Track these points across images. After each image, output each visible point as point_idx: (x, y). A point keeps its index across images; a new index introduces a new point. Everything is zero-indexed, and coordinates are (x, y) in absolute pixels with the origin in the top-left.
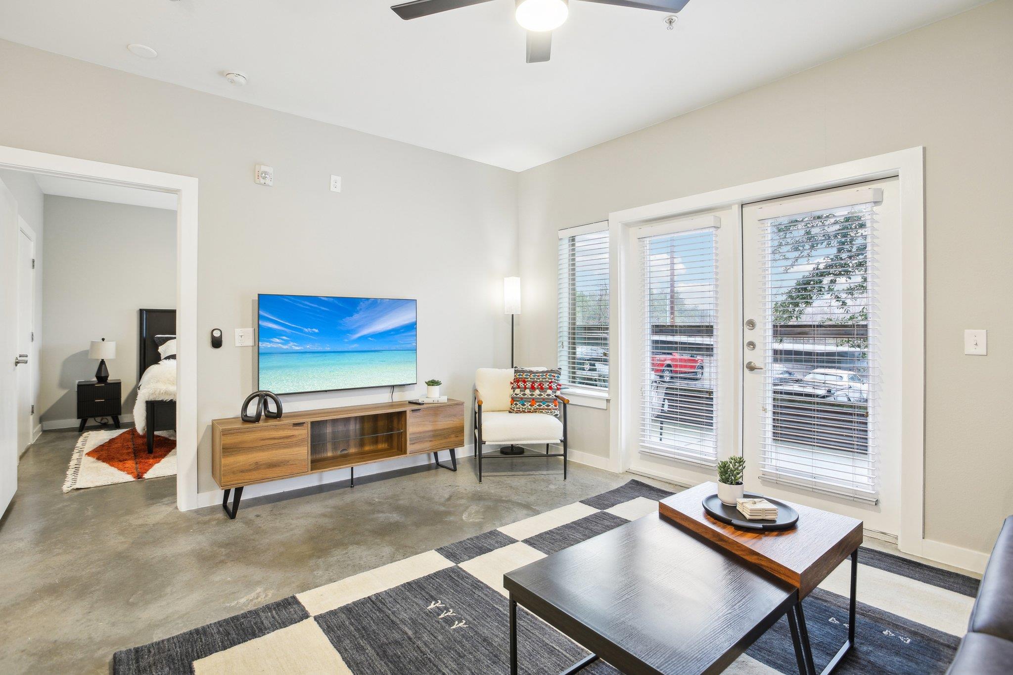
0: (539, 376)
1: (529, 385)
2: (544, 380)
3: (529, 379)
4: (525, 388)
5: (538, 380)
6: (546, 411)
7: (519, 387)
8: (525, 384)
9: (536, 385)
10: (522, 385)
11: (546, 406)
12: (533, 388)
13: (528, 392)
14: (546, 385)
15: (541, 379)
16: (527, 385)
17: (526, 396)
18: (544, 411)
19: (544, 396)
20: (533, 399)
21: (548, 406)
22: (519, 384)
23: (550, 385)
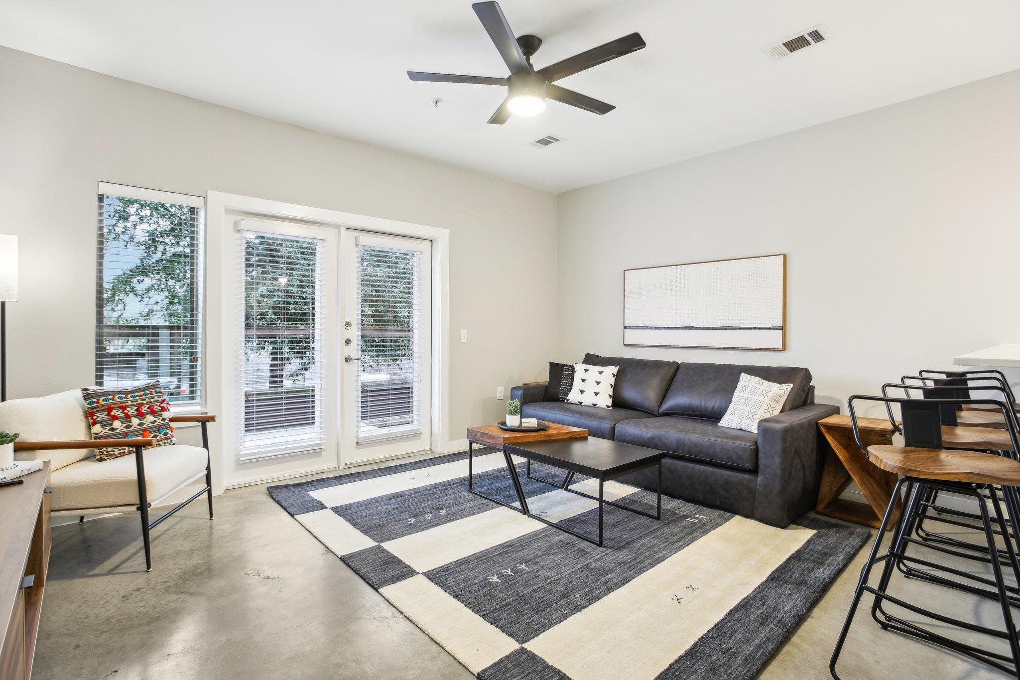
0: (141, 396)
1: (131, 411)
2: (152, 400)
3: (130, 403)
4: (128, 417)
5: (144, 402)
6: (166, 441)
7: (115, 418)
8: (126, 411)
9: (144, 409)
10: (119, 413)
11: (164, 434)
12: (140, 415)
13: (135, 421)
14: (157, 408)
15: (147, 399)
16: (129, 411)
17: (132, 428)
18: (161, 443)
19: (159, 421)
20: (145, 430)
21: (166, 434)
22: (113, 413)
23: (162, 405)
